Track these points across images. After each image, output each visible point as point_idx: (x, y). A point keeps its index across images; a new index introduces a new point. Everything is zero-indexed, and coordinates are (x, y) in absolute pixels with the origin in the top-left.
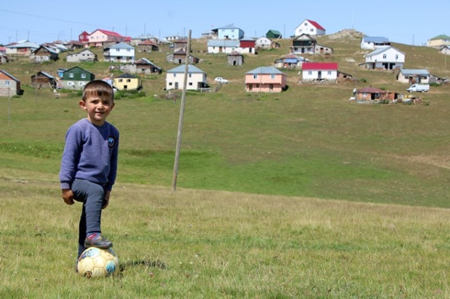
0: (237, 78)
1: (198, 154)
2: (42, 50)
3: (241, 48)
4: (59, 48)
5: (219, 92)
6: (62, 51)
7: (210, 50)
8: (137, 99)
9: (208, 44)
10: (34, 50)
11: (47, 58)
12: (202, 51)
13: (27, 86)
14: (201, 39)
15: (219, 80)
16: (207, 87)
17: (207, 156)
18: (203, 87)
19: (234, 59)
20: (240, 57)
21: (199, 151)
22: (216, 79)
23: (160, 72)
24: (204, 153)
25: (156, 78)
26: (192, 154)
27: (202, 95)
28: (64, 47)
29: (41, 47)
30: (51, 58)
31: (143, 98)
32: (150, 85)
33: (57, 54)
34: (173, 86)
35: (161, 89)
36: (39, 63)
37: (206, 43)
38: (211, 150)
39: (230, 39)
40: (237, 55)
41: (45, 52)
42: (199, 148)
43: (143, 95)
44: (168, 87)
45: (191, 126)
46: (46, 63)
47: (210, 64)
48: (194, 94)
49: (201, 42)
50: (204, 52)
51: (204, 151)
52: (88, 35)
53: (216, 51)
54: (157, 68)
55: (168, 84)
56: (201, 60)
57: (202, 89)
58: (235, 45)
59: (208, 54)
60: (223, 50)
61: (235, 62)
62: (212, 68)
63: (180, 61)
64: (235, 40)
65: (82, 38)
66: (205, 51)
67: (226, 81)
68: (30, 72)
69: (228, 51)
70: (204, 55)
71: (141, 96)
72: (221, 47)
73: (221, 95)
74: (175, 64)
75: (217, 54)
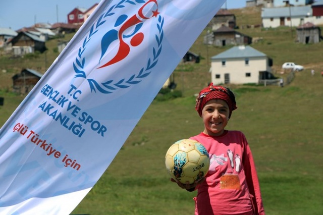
0: (315, 63)
1: (288, 181)
2: (23, 38)
3: (315, 17)
4: (44, 34)
5: (293, 84)
6: (49, 38)
7: (267, 23)
8: (170, 101)
9: (263, 15)
10: (9, 39)
11: (29, 49)
12: (253, 26)
13: (7, 91)
14: (247, 8)
15: (289, 67)
16: (273, 77)
17: (303, 182)
18: (267, 78)
19: (307, 34)
20: (316, 32)
21: (288, 176)
22: (285, 66)
23: (198, 60)
24: (296, 179)
25: (192, 69)
26: (278, 181)
27: (267, 90)
28: (50, 33)
29: (21, 34)
30: (36, 49)
31: (179, 100)
32: (185, 80)
33: (44, 43)
34: (222, 80)
35: (203, 84)
36: (19, 57)
37: (260, 13)
38: (305, 174)
39: (292, 5)
40: (311, 28)
41: (27, 41)
42: (284, 170)
43: (178, 95)
44: (215, 81)
45: (263, 137)
46: (30, 56)
47: (269, 44)
48: (255, 90)
49: (248, 12)
50: (257, 26)
51: (295, 175)
52: (80, 12)
53: (276, 23)
54: (192, 55)
55: (213, 77)
56: (254, 39)
57: (265, 81)
58: (304, 13)
59: (264, 29)
60: (287, 23)
61: (307, 39)
62: (274, 49)
63: (224, 42)
64: (300, 6)
65: (72, 17)
66: (259, 25)
67: (299, 67)
68: (8, 71)
69: (295, 23)
70: (258, 30)
71: (175, 97)
72: (282, 19)
73: (296, 89)
74: (217, 47)
75: (278, 29)
